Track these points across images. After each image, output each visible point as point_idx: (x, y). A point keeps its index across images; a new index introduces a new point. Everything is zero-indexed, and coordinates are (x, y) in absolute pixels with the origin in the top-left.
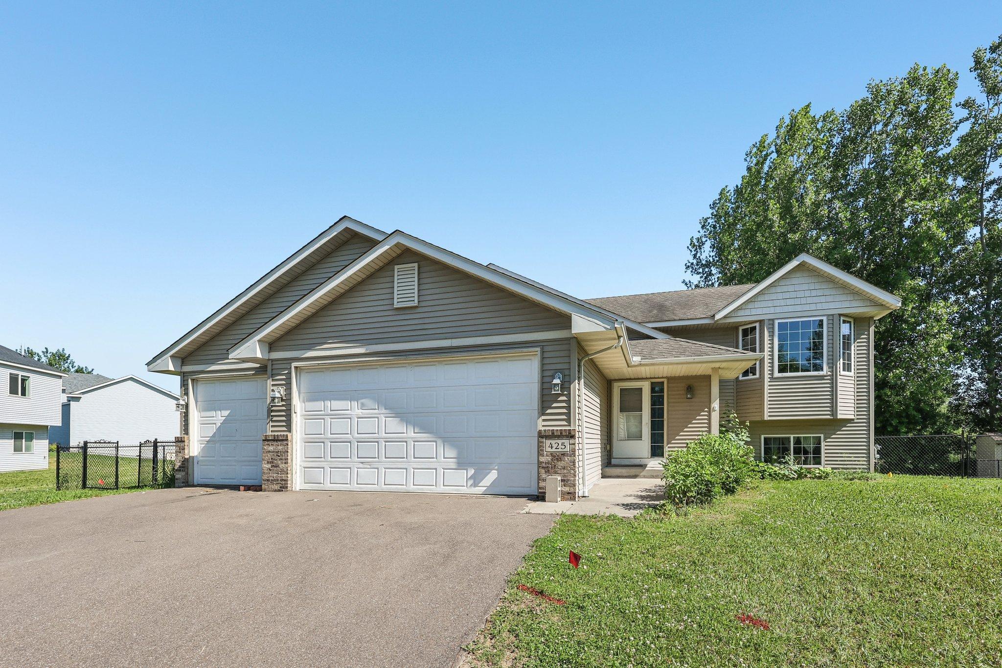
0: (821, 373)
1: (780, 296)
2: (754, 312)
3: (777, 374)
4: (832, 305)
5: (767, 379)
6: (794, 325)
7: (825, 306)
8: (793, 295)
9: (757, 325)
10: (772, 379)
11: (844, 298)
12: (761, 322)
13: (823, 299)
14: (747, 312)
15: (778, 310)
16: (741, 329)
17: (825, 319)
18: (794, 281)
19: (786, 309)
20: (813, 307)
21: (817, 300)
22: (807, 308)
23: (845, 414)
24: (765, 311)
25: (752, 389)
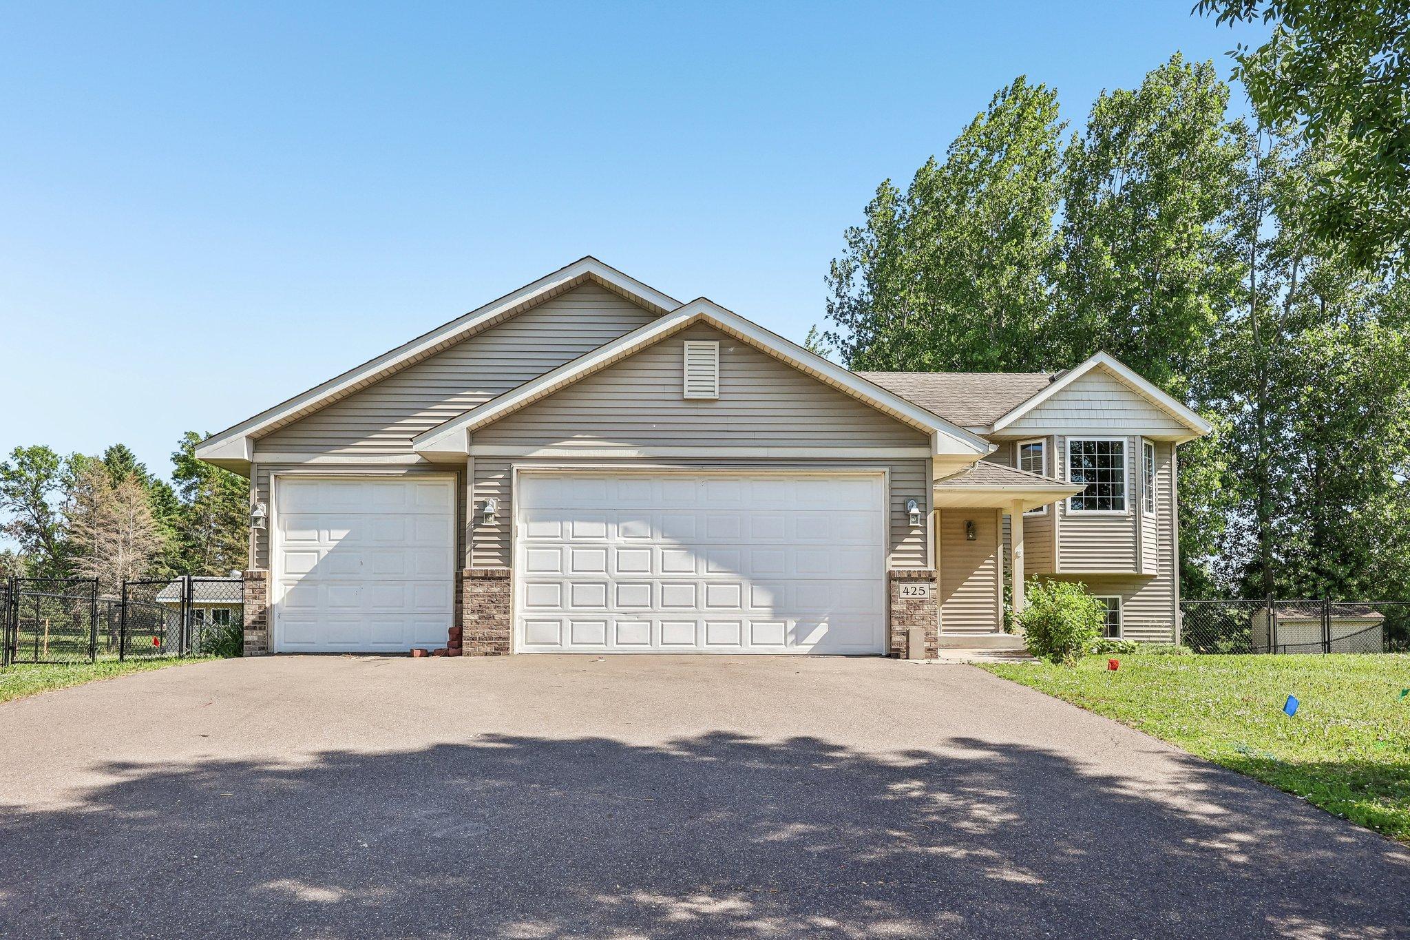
0: (1122, 513)
1: (1072, 405)
2: (1040, 424)
3: (1070, 512)
4: (1133, 424)
5: (1058, 518)
6: (1088, 447)
7: (1125, 424)
8: (1087, 405)
9: (1044, 441)
10: (1065, 517)
11: (1146, 415)
12: (1049, 438)
13: (1122, 414)
14: (1032, 423)
15: (1070, 423)
16: (1019, 444)
17: (1125, 440)
18: (1090, 387)
19: (1079, 423)
20: (1111, 424)
21: (1114, 414)
22: (1104, 424)
23: (1148, 568)
24: (1055, 423)
25: (1037, 531)
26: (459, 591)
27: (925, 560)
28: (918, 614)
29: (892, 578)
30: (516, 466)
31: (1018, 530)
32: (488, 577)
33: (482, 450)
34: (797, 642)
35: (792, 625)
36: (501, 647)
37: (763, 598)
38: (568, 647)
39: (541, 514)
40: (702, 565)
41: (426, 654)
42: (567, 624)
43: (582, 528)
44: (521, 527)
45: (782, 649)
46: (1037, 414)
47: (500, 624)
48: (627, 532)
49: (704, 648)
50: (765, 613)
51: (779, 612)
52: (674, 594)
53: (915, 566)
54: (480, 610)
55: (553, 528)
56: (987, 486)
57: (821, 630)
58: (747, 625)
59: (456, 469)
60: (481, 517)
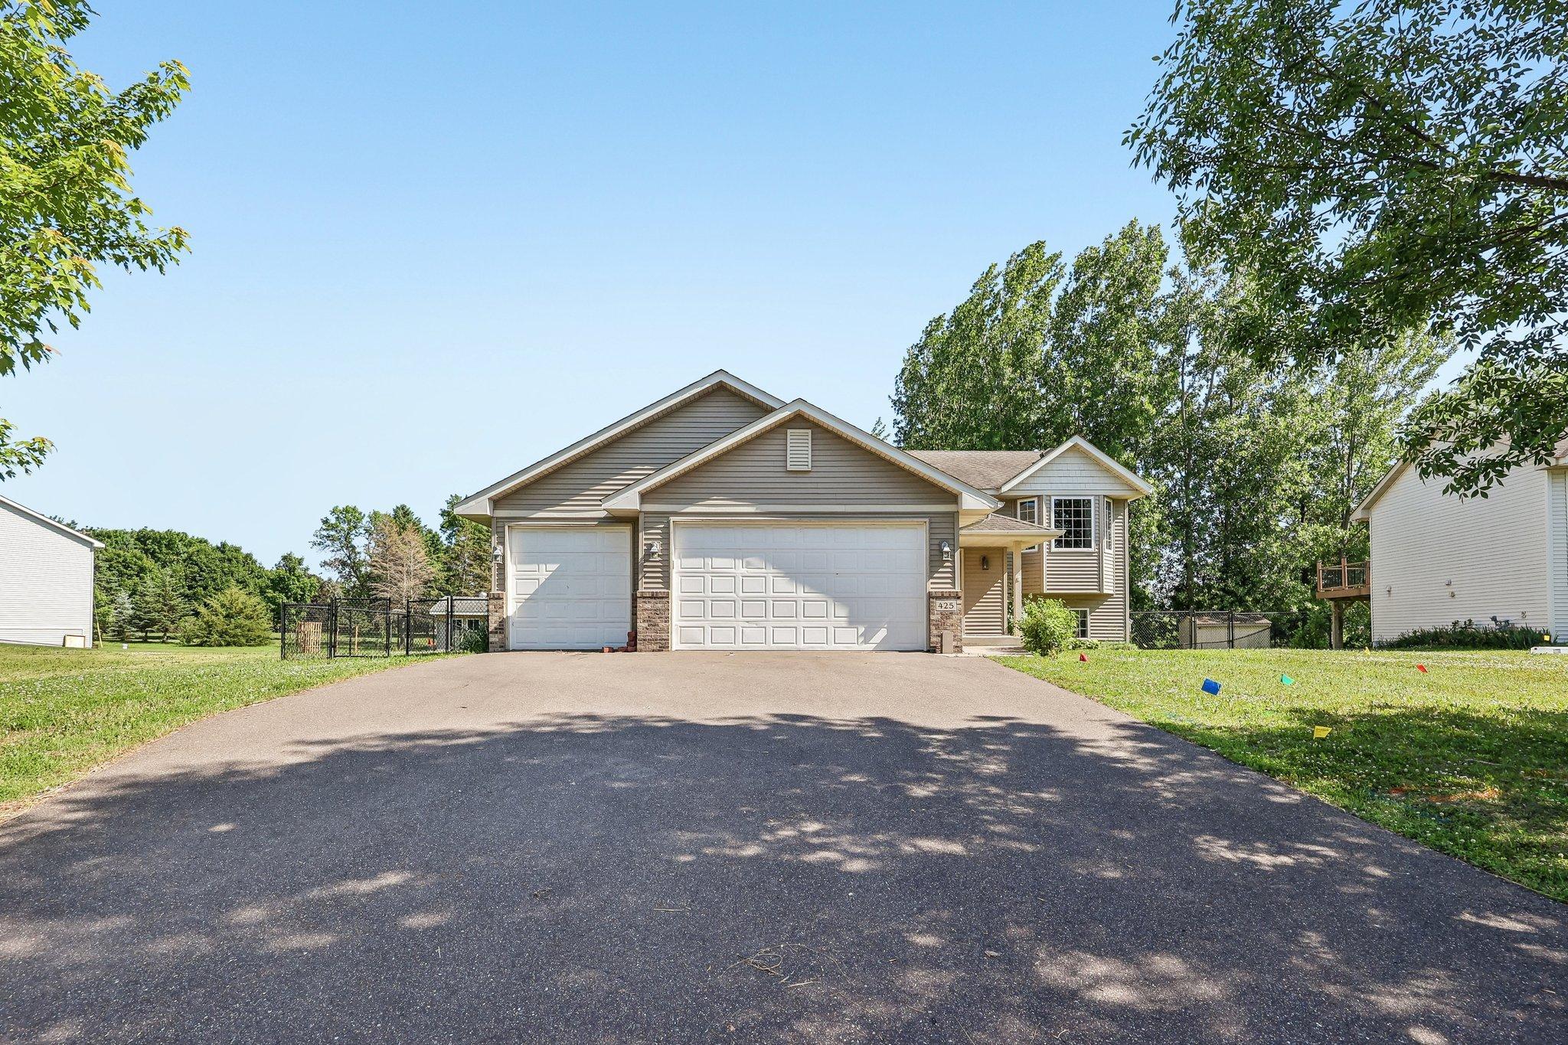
0: (1089, 550)
1: (1056, 473)
2: (1034, 487)
3: (1054, 549)
4: (1098, 487)
5: (1045, 554)
6: (1068, 503)
7: (1093, 487)
8: (1067, 473)
9: (1036, 499)
10: (1050, 552)
11: (1107, 480)
12: (1039, 497)
13: (1090, 480)
14: (1028, 487)
15: (1054, 487)
16: (1019, 502)
17: (1092, 498)
18: (1068, 460)
19: (1060, 487)
20: (1083, 487)
21: (1086, 480)
22: (1078, 487)
23: (1108, 589)
24: (1044, 487)
25: (1031, 562)
26: (634, 607)
27: (953, 584)
28: (949, 622)
29: (930, 596)
30: (672, 519)
31: (1017, 562)
32: (654, 597)
33: (649, 507)
34: (866, 642)
35: (862, 630)
36: (663, 646)
37: (842, 611)
38: (709, 645)
39: (691, 553)
40: (801, 589)
41: (612, 650)
42: (708, 630)
43: (718, 562)
44: (676, 561)
45: (856, 647)
46: (1031, 480)
47: (662, 630)
48: (748, 565)
49: (802, 646)
50: (843, 622)
51: (852, 622)
52: (782, 608)
53: (946, 588)
54: (649, 620)
55: (697, 562)
56: (996, 531)
57: (882, 633)
58: (831, 630)
59: (631, 521)
60: (649, 554)
